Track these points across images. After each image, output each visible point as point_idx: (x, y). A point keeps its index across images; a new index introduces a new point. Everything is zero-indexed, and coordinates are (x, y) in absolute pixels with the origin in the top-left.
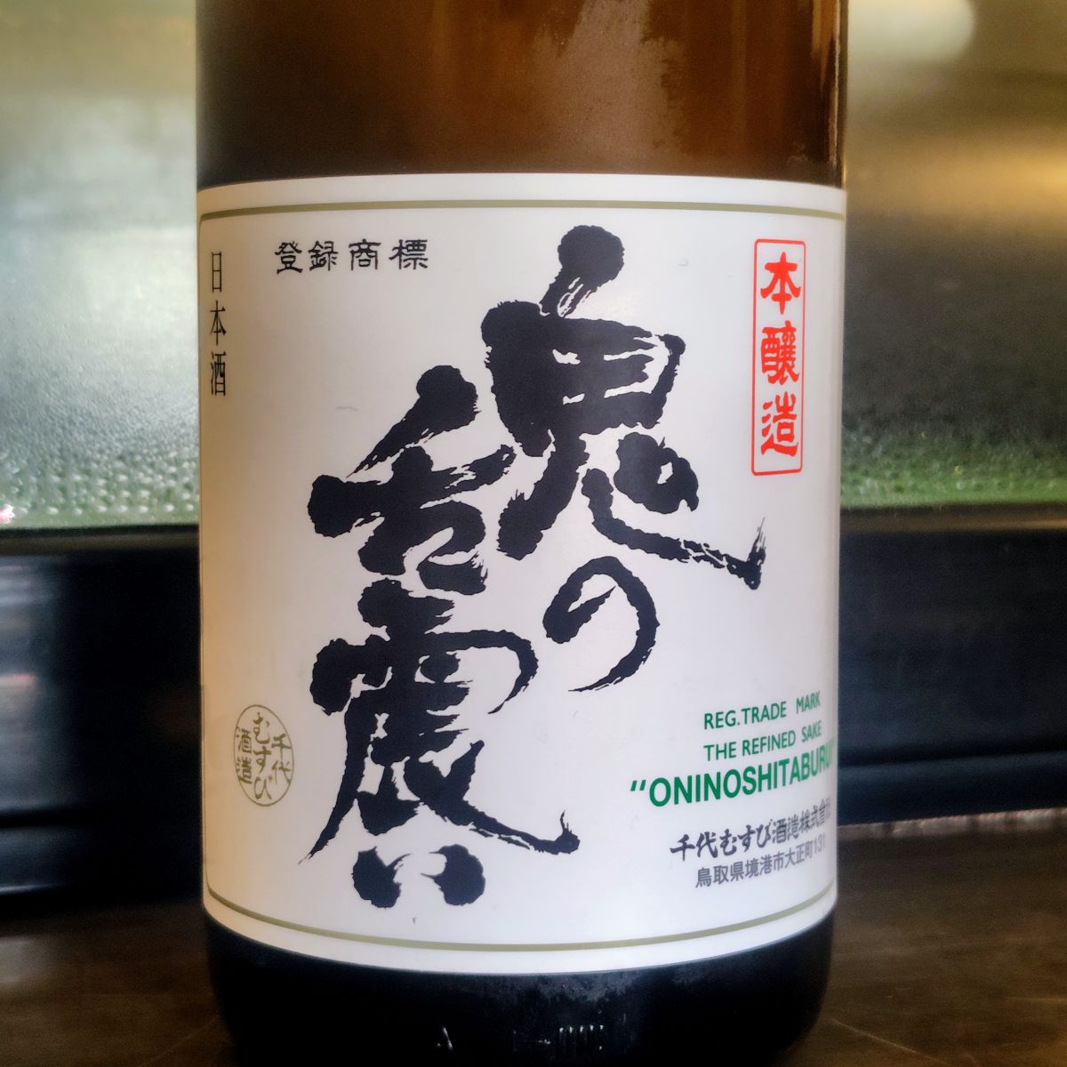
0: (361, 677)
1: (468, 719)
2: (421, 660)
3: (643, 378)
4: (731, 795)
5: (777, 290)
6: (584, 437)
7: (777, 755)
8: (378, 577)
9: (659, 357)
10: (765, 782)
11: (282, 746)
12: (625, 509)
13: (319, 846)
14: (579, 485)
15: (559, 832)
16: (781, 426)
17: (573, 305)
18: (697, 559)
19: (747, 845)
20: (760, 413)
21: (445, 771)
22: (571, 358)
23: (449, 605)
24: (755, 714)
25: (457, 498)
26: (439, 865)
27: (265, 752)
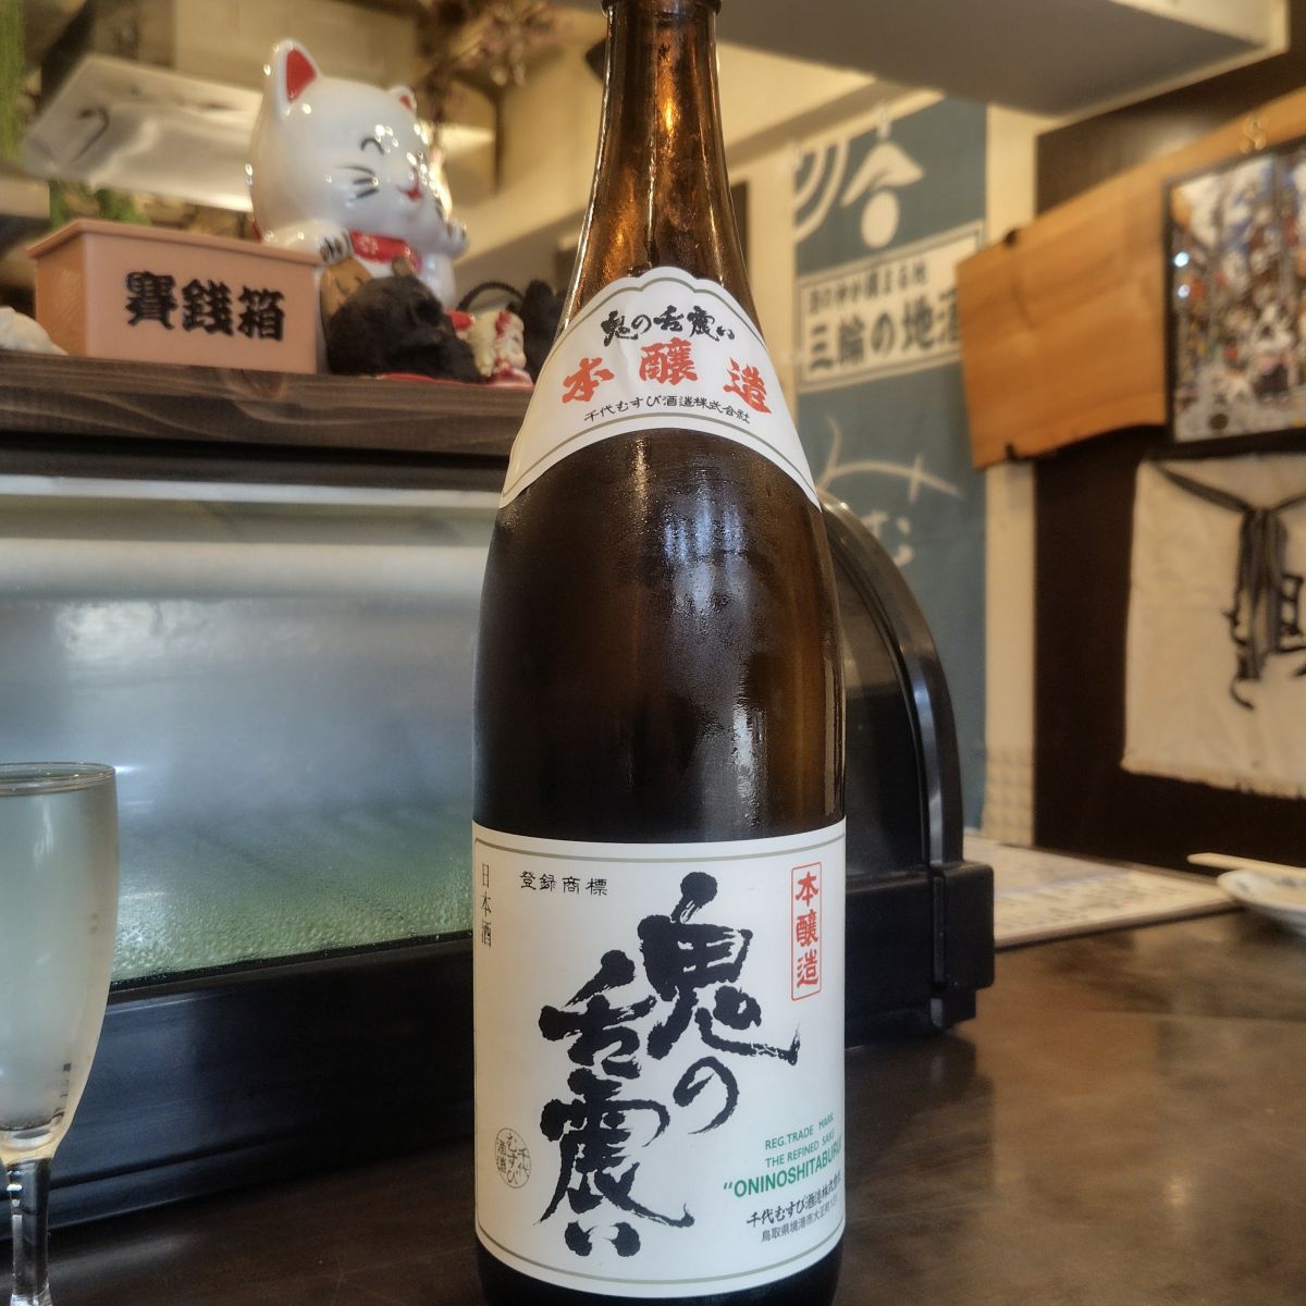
0: (569, 1122)
1: (630, 1150)
2: (604, 1115)
3: (729, 954)
4: (781, 1185)
5: (805, 894)
6: (696, 990)
7: (809, 1156)
8: (579, 1066)
9: (738, 941)
10: (801, 1175)
11: (524, 1155)
12: (720, 1029)
13: (546, 1216)
14: (693, 1017)
15: (683, 1215)
16: (808, 969)
17: (689, 916)
18: (761, 1054)
19: (791, 1214)
20: (796, 964)
21: (618, 1179)
22: (688, 946)
23: (619, 1085)
24: (794, 1137)
25: (624, 1024)
26: (615, 1232)
27: (514, 1157)
